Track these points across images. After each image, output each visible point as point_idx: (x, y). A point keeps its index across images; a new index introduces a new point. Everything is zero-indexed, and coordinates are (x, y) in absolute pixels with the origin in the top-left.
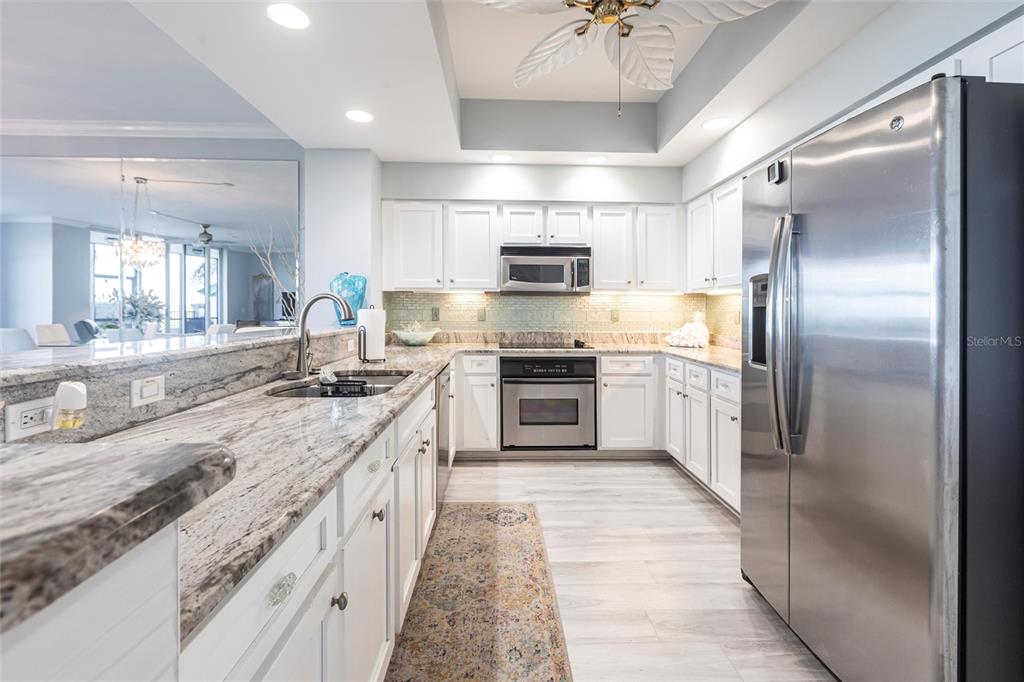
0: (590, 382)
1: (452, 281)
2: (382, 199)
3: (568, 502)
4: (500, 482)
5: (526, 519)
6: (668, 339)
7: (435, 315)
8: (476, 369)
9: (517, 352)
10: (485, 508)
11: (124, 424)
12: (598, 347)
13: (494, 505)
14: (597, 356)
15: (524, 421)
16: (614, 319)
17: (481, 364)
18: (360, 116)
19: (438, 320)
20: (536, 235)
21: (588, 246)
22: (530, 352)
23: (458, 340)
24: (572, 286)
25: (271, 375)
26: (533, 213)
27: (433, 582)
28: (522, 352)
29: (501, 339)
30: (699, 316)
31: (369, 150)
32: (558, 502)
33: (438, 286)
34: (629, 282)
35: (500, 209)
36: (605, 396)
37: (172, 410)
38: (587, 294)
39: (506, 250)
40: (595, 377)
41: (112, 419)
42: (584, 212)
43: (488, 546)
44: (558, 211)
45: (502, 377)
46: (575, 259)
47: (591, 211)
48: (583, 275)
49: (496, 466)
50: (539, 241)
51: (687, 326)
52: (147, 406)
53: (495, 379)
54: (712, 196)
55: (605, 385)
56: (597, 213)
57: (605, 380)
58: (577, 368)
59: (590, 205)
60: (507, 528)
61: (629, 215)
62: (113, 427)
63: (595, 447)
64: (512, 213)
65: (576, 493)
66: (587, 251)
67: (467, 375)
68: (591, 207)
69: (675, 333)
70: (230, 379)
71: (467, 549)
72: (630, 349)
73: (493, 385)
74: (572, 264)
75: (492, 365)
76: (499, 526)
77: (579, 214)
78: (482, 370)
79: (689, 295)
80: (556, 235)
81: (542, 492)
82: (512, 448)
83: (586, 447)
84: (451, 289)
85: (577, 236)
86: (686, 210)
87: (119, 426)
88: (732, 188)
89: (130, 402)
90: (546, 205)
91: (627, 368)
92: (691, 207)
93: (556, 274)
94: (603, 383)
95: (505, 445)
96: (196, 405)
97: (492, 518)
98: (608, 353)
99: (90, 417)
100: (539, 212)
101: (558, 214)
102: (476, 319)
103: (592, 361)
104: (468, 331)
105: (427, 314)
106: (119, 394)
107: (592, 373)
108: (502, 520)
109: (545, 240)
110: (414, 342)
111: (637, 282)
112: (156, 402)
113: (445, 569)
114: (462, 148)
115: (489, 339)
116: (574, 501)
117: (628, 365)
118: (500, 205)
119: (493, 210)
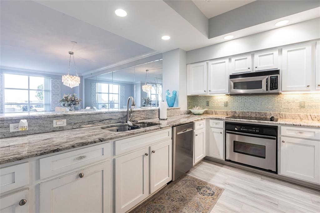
0: (274, 139)
1: (210, 91)
2: (187, 64)
3: (242, 196)
4: (217, 174)
5: (212, 195)
7: (208, 104)
8: (215, 126)
9: (232, 120)
10: (200, 183)
11: (51, 130)
12: (280, 121)
13: (205, 183)
14: (279, 126)
15: (236, 150)
17: (216, 124)
18: (166, 38)
19: (209, 106)
20: (247, 68)
21: (278, 69)
22: (239, 121)
23: (216, 114)
24: (267, 90)
25: (116, 121)
26: (247, 58)
27: (155, 204)
28: (235, 120)
29: (234, 114)
31: (179, 48)
32: (236, 193)
33: (205, 93)
34: (308, 86)
35: (230, 60)
36: (283, 148)
37: (70, 128)
39: (232, 77)
40: (277, 136)
41: (46, 129)
42: (276, 52)
43: (186, 200)
44: (260, 55)
45: (226, 130)
46: (269, 76)
47: (281, 51)
48: (274, 84)
49: (222, 167)
50: (249, 70)
52: (60, 127)
53: (223, 131)
55: (283, 142)
56: (285, 51)
57: (283, 139)
58: (265, 131)
59: (280, 48)
60: (200, 196)
61: (310, 48)
62: (46, 131)
63: (276, 172)
64: (235, 60)
65: (250, 192)
66: (277, 72)
67: (211, 127)
70: (96, 121)
71: (178, 197)
72: (302, 124)
73: (221, 133)
74: (267, 79)
75: (221, 124)
76: (198, 193)
77: (273, 54)
78: (217, 126)
80: (259, 67)
81: (231, 185)
82: (230, 161)
83: (270, 171)
84: (210, 94)
85: (272, 65)
87: (49, 131)
89: (53, 125)
90: (252, 53)
91: (299, 134)
93: (258, 85)
94: (282, 141)
95: (227, 158)
96: (80, 128)
97: (199, 189)
98: (286, 125)
99: (38, 129)
100: (249, 57)
101: (259, 56)
102: (223, 106)
103: (275, 128)
104: (220, 110)
105: (205, 104)
106: (49, 123)
107: (275, 134)
108: (202, 191)
109: (253, 70)
110: (196, 113)
111: (315, 86)
112: (64, 126)
113: (163, 201)
114: (209, 38)
115: (229, 114)
116: (245, 196)
117: (301, 133)
118: (230, 58)
119: (227, 60)
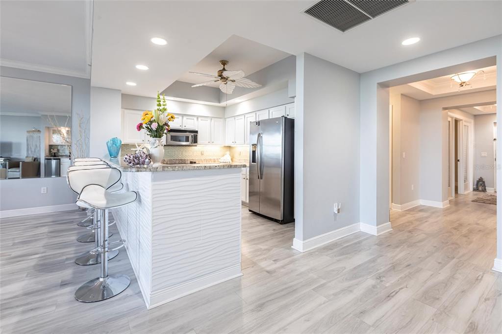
6: (220, 160)
16: (202, 154)
20: (179, 125)
21: (197, 130)
24: (192, 143)
26: (178, 118)
30: (228, 153)
31: (120, 90)
34: (209, 142)
38: (196, 146)
42: (195, 119)
44: (187, 118)
46: (193, 134)
47: (198, 119)
48: (195, 140)
50: (180, 127)
51: (225, 156)
54: (235, 118)
56: (199, 119)
61: (209, 121)
66: (197, 132)
68: (198, 117)
69: (222, 158)
74: (192, 136)
79: (225, 146)
80: (186, 126)
85: (194, 127)
86: (225, 121)
88: (241, 118)
90: (183, 115)
92: (227, 120)
100: (181, 118)
109: (182, 127)
111: (211, 142)
